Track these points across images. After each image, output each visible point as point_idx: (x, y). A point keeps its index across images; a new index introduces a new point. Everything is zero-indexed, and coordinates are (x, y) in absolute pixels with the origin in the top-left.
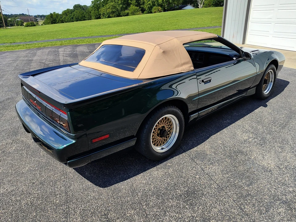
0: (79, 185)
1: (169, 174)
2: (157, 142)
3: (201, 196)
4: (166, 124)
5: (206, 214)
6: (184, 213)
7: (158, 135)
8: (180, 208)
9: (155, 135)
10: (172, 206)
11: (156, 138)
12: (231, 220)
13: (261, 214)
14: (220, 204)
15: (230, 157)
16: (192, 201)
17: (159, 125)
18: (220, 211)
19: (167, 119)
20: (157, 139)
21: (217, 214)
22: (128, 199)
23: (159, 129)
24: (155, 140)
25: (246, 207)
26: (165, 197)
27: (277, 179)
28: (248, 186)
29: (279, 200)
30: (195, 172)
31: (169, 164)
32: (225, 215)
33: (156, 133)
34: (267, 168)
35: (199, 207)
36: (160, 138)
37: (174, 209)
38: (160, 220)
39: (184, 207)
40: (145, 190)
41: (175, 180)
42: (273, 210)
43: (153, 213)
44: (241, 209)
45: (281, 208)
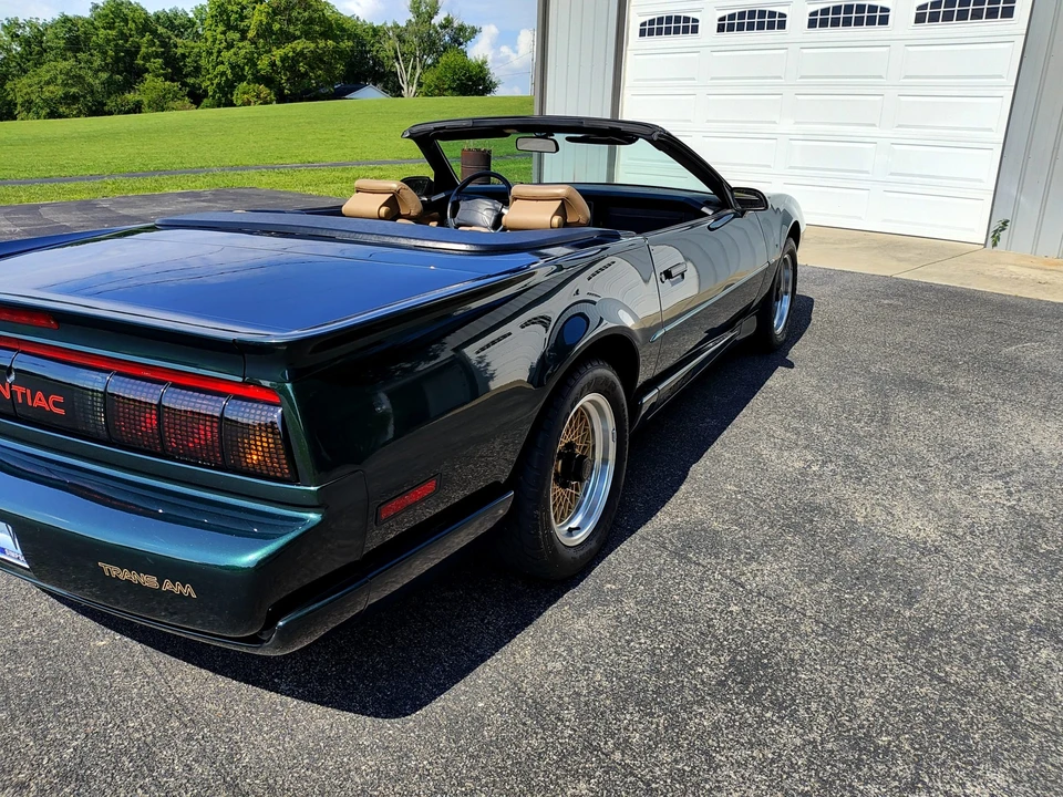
1: (631, 619)
3: (790, 670)
4: (576, 435)
5: (847, 724)
6: (774, 741)
7: (557, 479)
8: (750, 725)
10: (716, 726)
12: (936, 722)
13: (1004, 682)
14: (868, 680)
15: (796, 528)
16: (774, 693)
18: (882, 702)
19: (579, 412)
21: (882, 714)
22: (534, 742)
23: (561, 454)
25: (947, 669)
26: (671, 702)
27: (971, 568)
28: (909, 604)
29: (1022, 626)
30: (718, 595)
31: (609, 586)
32: (909, 711)
34: (925, 543)
35: (809, 708)
37: (731, 737)
38: (707, 787)
39: (761, 720)
40: (578, 694)
41: (669, 636)
42: (1026, 659)
43: (666, 771)
44: (940, 679)
45: (1040, 649)
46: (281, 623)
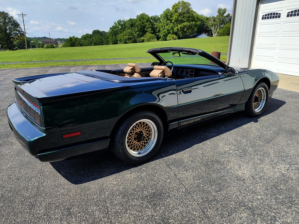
0: (52, 182)
1: (142, 177)
2: (134, 146)
3: (166, 198)
4: (144, 129)
5: (166, 214)
6: (144, 212)
7: (135, 139)
8: (143, 207)
9: (132, 139)
10: (135, 205)
11: (133, 142)
12: (190, 221)
13: (222, 218)
14: (183, 206)
15: (206, 165)
16: (156, 202)
17: (136, 129)
18: (181, 213)
19: (145, 124)
20: (134, 144)
21: (178, 215)
22: (95, 197)
23: (136, 133)
24: (132, 144)
25: (209, 210)
26: (131, 197)
27: (248, 187)
28: (217, 192)
29: (245, 206)
30: (167, 177)
31: (144, 169)
32: (186, 217)
33: (133, 137)
34: (241, 177)
35: (161, 208)
36: (137, 143)
37: (136, 208)
38: (119, 216)
39: (147, 207)
40: (113, 190)
41: (146, 183)
42: (236, 214)
43: (114, 210)
44: (204, 212)
45: (244, 213)
46: (38, 155)
